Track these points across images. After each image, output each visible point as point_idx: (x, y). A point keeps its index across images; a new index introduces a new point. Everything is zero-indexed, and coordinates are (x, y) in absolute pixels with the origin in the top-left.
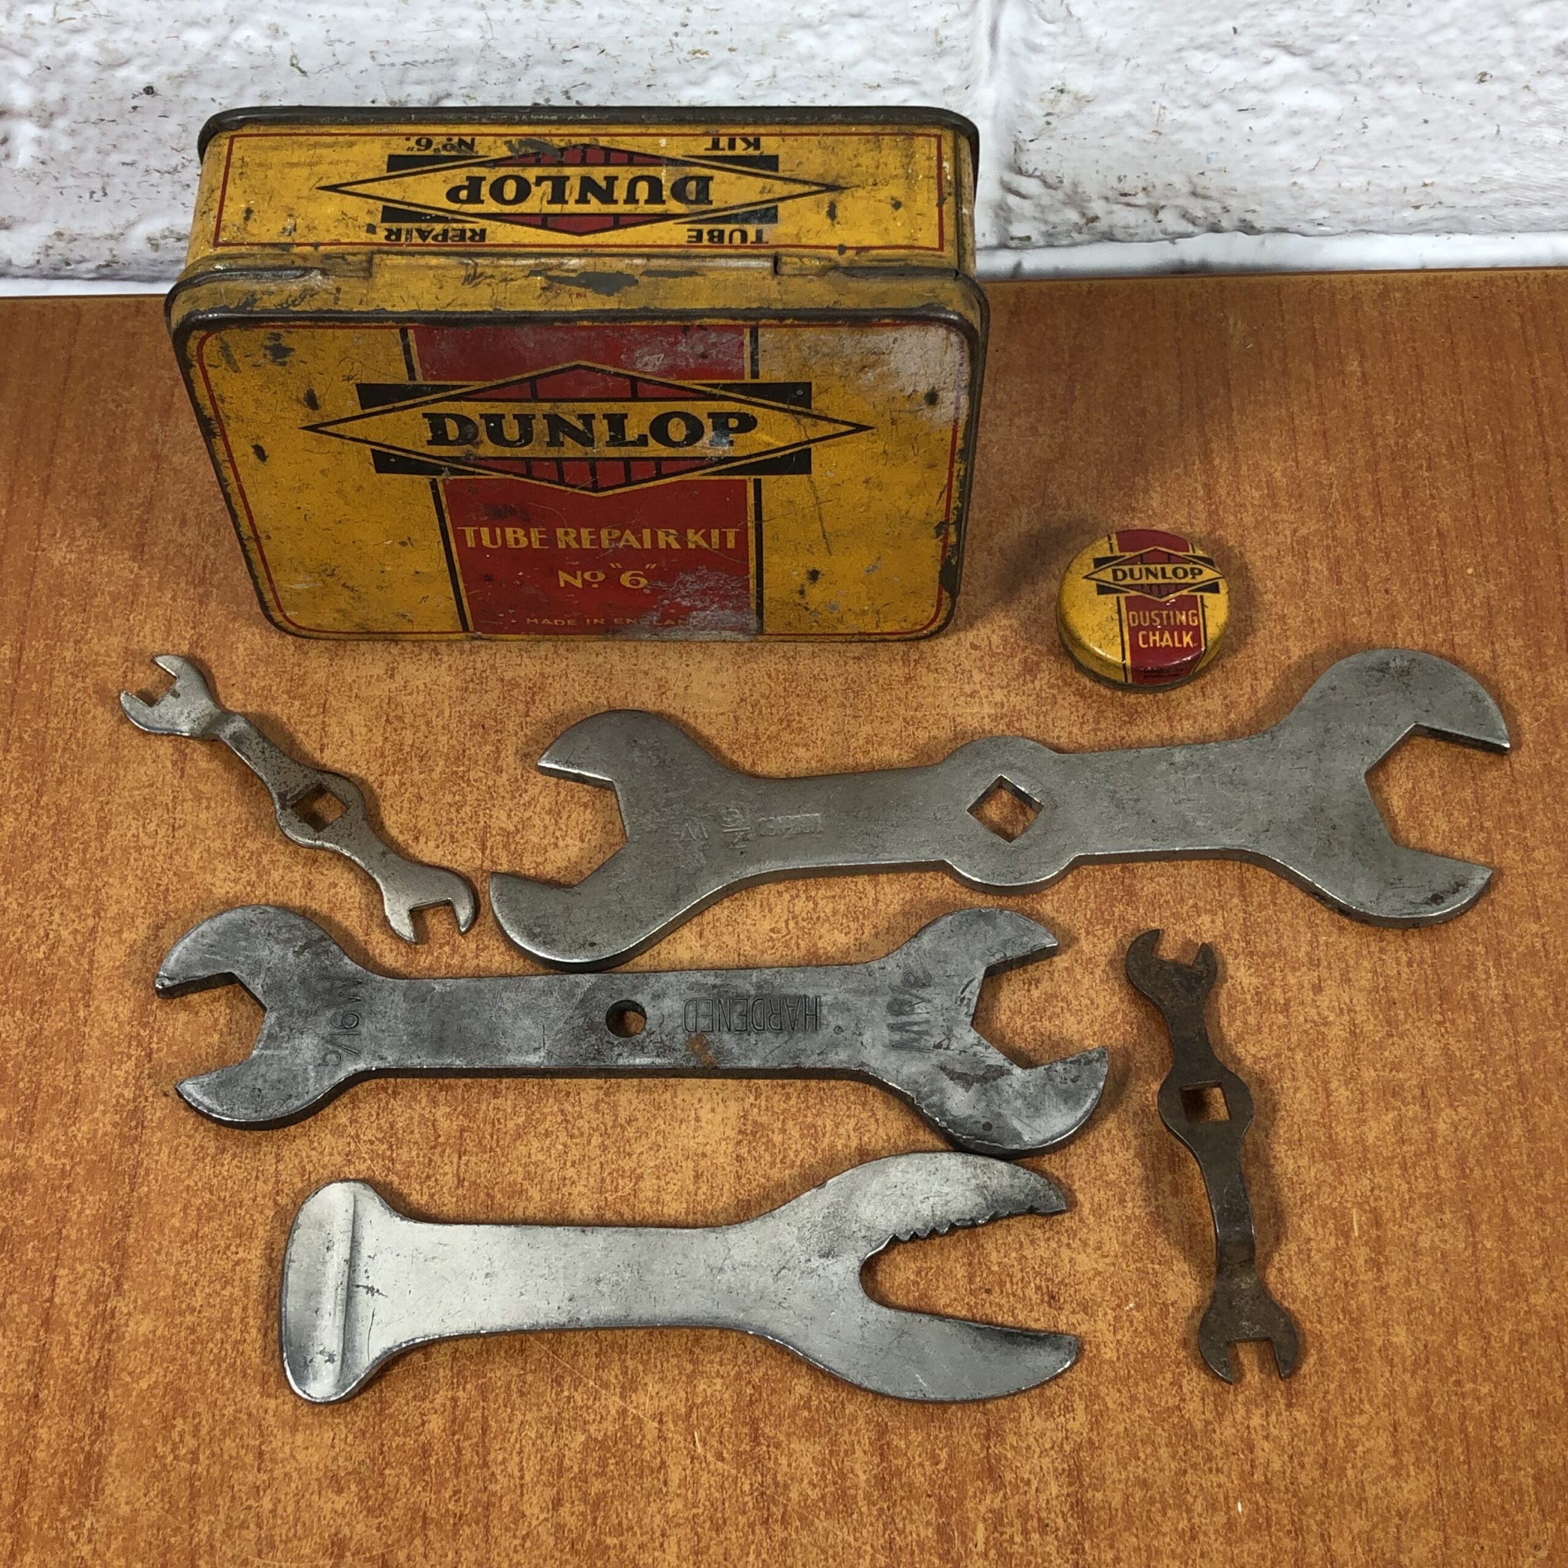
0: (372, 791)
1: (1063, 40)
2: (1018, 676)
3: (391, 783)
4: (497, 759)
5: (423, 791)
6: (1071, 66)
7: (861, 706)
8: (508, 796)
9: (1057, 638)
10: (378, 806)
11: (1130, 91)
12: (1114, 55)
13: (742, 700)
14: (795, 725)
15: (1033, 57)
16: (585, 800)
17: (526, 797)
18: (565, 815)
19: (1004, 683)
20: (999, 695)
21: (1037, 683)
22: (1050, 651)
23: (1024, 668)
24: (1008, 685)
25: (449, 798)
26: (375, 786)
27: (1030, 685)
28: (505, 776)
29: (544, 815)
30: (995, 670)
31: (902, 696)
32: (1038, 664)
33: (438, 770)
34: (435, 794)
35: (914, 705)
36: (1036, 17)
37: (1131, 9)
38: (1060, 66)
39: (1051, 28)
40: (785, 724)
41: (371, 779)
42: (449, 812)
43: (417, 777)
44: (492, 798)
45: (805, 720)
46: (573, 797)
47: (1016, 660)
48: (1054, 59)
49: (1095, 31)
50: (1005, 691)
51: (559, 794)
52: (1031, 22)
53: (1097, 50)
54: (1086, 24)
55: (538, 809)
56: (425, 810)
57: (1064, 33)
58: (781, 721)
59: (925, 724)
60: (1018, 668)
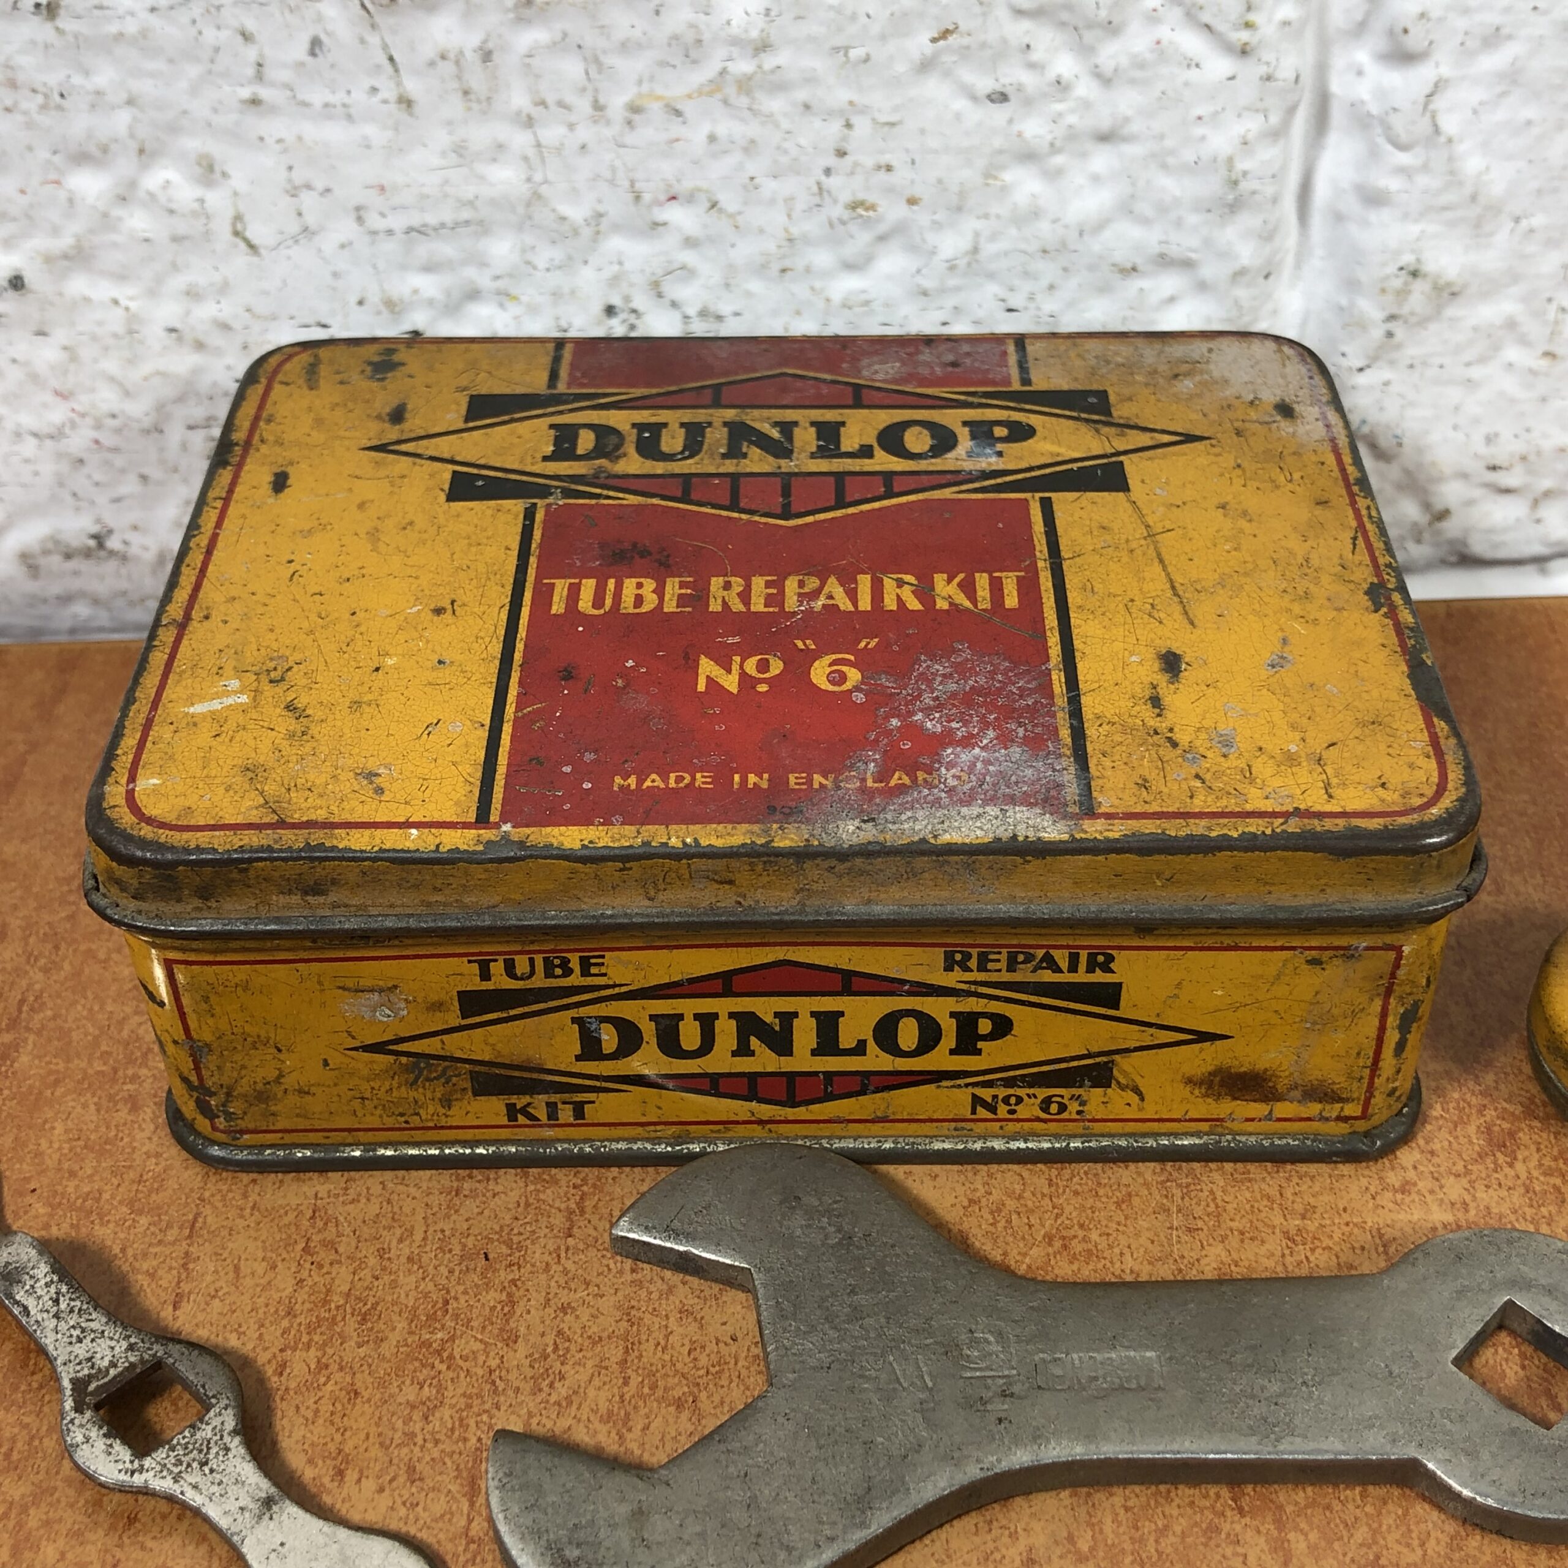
0: (261, 1381)
1: (1422, 180)
2: (1482, 1156)
3: (300, 1364)
4: (508, 1317)
5: (363, 1380)
6: (1432, 228)
7: (1198, 1211)
8: (527, 1387)
9: (1534, 1088)
10: (269, 1410)
11: (1515, 278)
12: (1494, 209)
13: (971, 1201)
14: (1077, 1247)
15: (1373, 216)
16: (677, 1393)
17: (562, 1390)
18: (638, 1424)
19: (1460, 1167)
20: (1455, 1189)
21: (1520, 1166)
22: (1529, 1112)
23: (1490, 1141)
24: (1468, 1172)
25: (410, 1393)
26: (269, 1371)
27: (1507, 1170)
28: (522, 1349)
29: (596, 1425)
30: (1436, 1146)
31: (1274, 1192)
32: (1512, 1134)
33: (394, 1338)
34: (382, 1384)
35: (1299, 1207)
36: (1381, 141)
37: (1529, 123)
38: (1415, 229)
39: (1404, 158)
40: (1058, 1244)
41: (262, 1358)
42: (408, 1420)
43: (351, 1352)
44: (495, 1391)
45: (1094, 1236)
46: (654, 1387)
47: (1472, 1129)
48: (1406, 216)
49: (1472, 164)
50: (1464, 1182)
51: (626, 1381)
52: (1374, 153)
53: (1474, 198)
54: (1461, 148)
55: (585, 1413)
56: (361, 1417)
57: (1425, 168)
58: (1049, 1239)
59: (1327, 1242)
60: (1479, 1142)
